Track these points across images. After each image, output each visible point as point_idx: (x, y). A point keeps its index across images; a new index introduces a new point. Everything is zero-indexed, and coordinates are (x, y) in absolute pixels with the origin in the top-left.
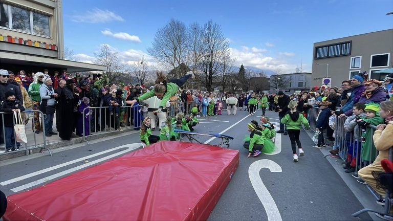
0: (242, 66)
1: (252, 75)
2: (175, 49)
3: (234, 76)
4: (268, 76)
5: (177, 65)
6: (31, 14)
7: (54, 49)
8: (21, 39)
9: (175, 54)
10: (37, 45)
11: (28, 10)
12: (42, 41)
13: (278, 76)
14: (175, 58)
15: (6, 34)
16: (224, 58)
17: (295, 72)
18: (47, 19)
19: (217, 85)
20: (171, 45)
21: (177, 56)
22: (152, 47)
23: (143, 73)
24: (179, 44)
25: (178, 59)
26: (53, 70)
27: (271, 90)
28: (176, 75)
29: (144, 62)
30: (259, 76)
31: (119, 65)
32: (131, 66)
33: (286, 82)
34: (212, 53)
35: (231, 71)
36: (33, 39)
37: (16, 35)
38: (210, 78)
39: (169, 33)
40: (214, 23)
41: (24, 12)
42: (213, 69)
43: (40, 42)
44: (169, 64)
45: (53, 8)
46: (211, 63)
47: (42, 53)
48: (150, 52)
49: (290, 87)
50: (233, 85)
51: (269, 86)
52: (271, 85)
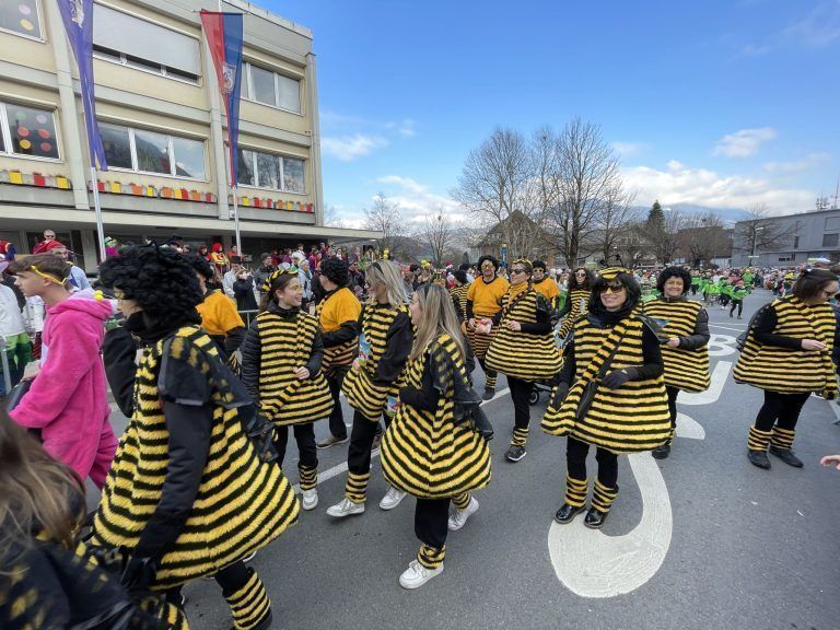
0: (657, 206)
1: (682, 224)
2: (502, 184)
3: (636, 229)
4: (729, 224)
5: (505, 215)
6: (281, 160)
7: (310, 210)
8: (269, 201)
9: (501, 195)
10: (290, 207)
11: (276, 155)
12: (295, 200)
13: (756, 222)
14: (502, 202)
15: (251, 195)
16: (608, 193)
17: (815, 208)
18: (299, 164)
19: (592, 250)
20: (495, 179)
21: (506, 198)
22: (458, 185)
23: (442, 235)
24: (511, 174)
25: (508, 204)
26: (309, 244)
27: (736, 257)
28: (503, 236)
29: (444, 216)
30: (701, 225)
31: (403, 225)
32: (422, 224)
33: (785, 235)
34: (579, 184)
35: (625, 219)
36: (285, 198)
37: (263, 195)
38: (575, 238)
39: (490, 155)
40: (584, 123)
41: (271, 159)
42: (581, 220)
43: (292, 203)
44: (488, 216)
45: (308, 147)
46: (577, 207)
47: (296, 218)
48: (455, 196)
49: (796, 246)
50: (632, 250)
51: (731, 248)
52: (735, 245)
